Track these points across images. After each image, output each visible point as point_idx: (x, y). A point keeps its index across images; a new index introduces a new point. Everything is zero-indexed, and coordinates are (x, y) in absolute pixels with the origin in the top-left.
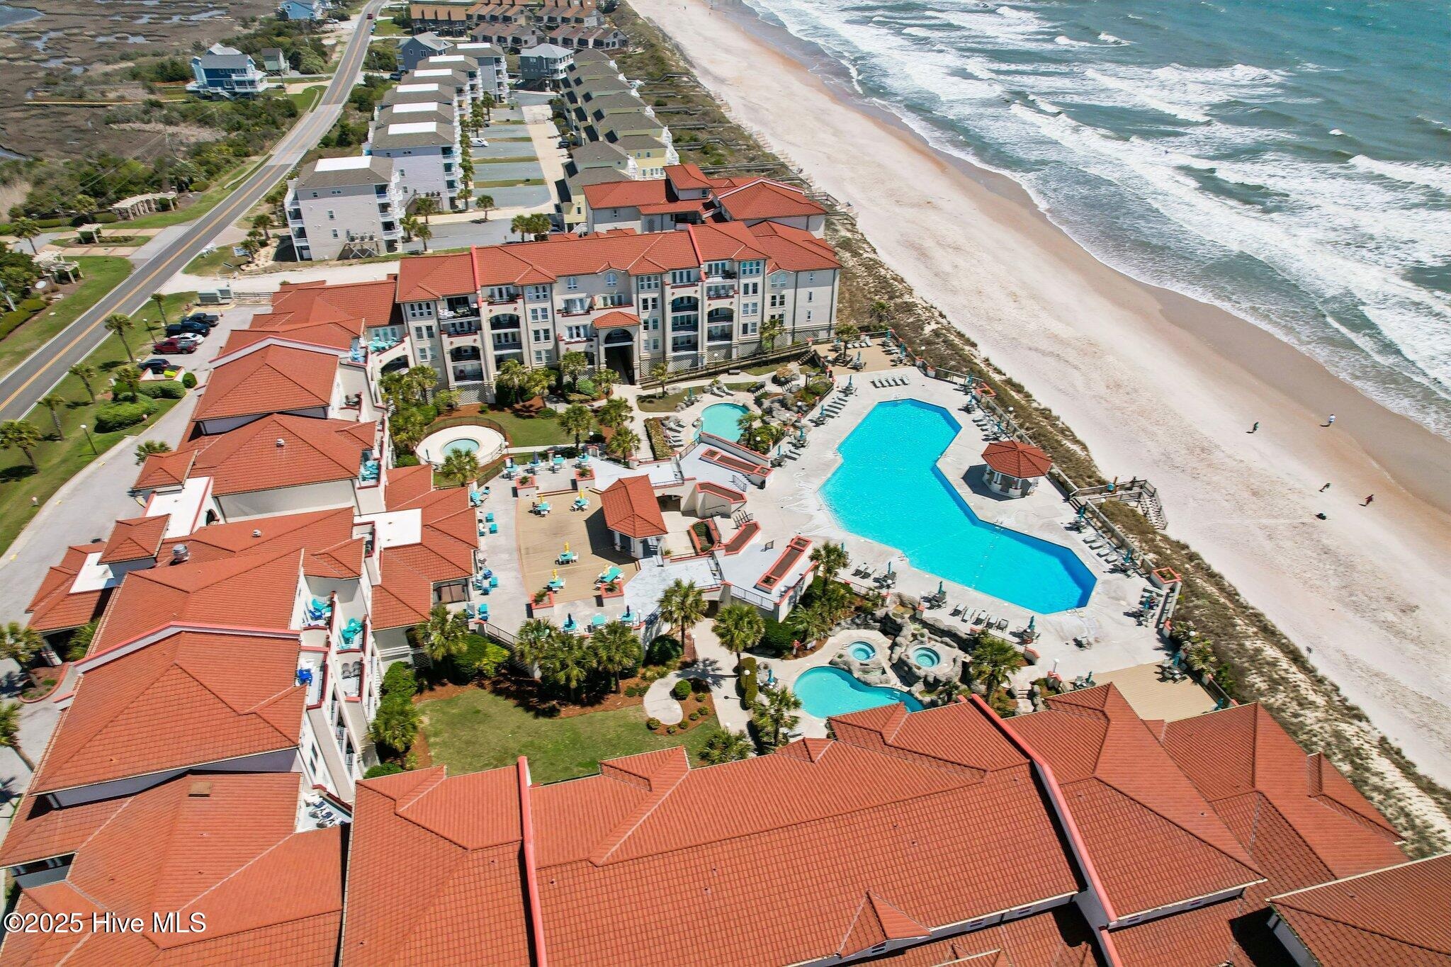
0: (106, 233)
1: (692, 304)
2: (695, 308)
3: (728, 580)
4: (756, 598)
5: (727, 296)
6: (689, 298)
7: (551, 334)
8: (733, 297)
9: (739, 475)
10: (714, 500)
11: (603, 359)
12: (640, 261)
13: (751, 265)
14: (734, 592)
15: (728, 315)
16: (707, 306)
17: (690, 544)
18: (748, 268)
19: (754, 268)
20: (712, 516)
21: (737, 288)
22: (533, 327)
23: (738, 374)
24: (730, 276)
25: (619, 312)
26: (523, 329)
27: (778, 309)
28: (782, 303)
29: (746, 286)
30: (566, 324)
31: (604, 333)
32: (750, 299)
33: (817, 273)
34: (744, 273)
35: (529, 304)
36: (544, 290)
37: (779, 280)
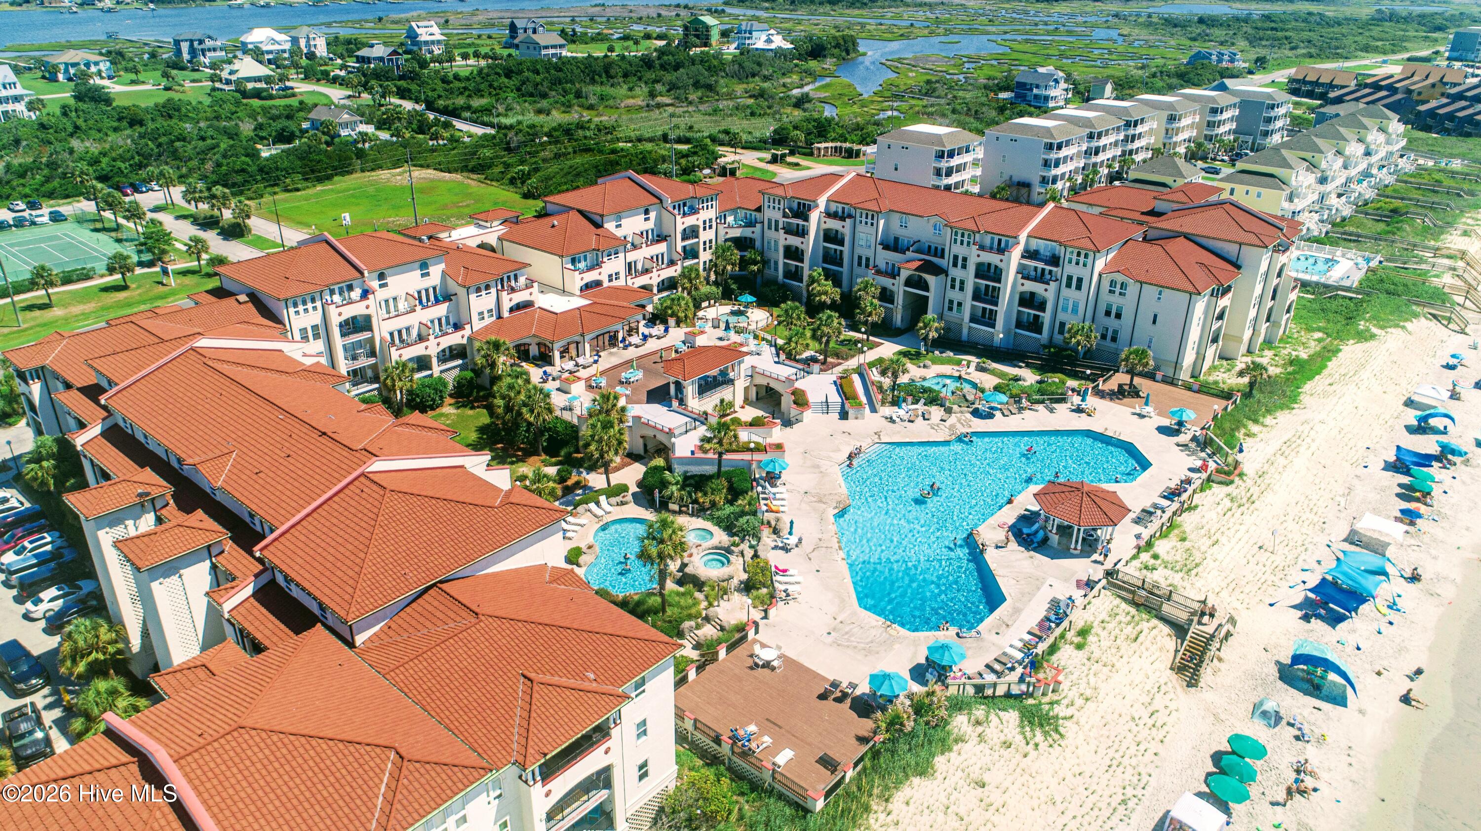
0: (789, 159)
1: (998, 275)
2: (999, 280)
6: (997, 266)
7: (871, 263)
8: (1048, 283)
11: (901, 302)
12: (968, 218)
13: (1079, 254)
15: (1041, 304)
16: (1014, 283)
18: (1074, 258)
19: (1082, 259)
21: (1059, 277)
22: (858, 251)
23: (1020, 367)
24: (1054, 260)
25: (930, 261)
26: (846, 249)
27: (1112, 322)
28: (1118, 316)
29: (1070, 278)
30: (884, 258)
31: (905, 274)
32: (1070, 294)
33: (1166, 292)
34: (1070, 262)
35: (860, 228)
36: (873, 219)
37: (1118, 286)
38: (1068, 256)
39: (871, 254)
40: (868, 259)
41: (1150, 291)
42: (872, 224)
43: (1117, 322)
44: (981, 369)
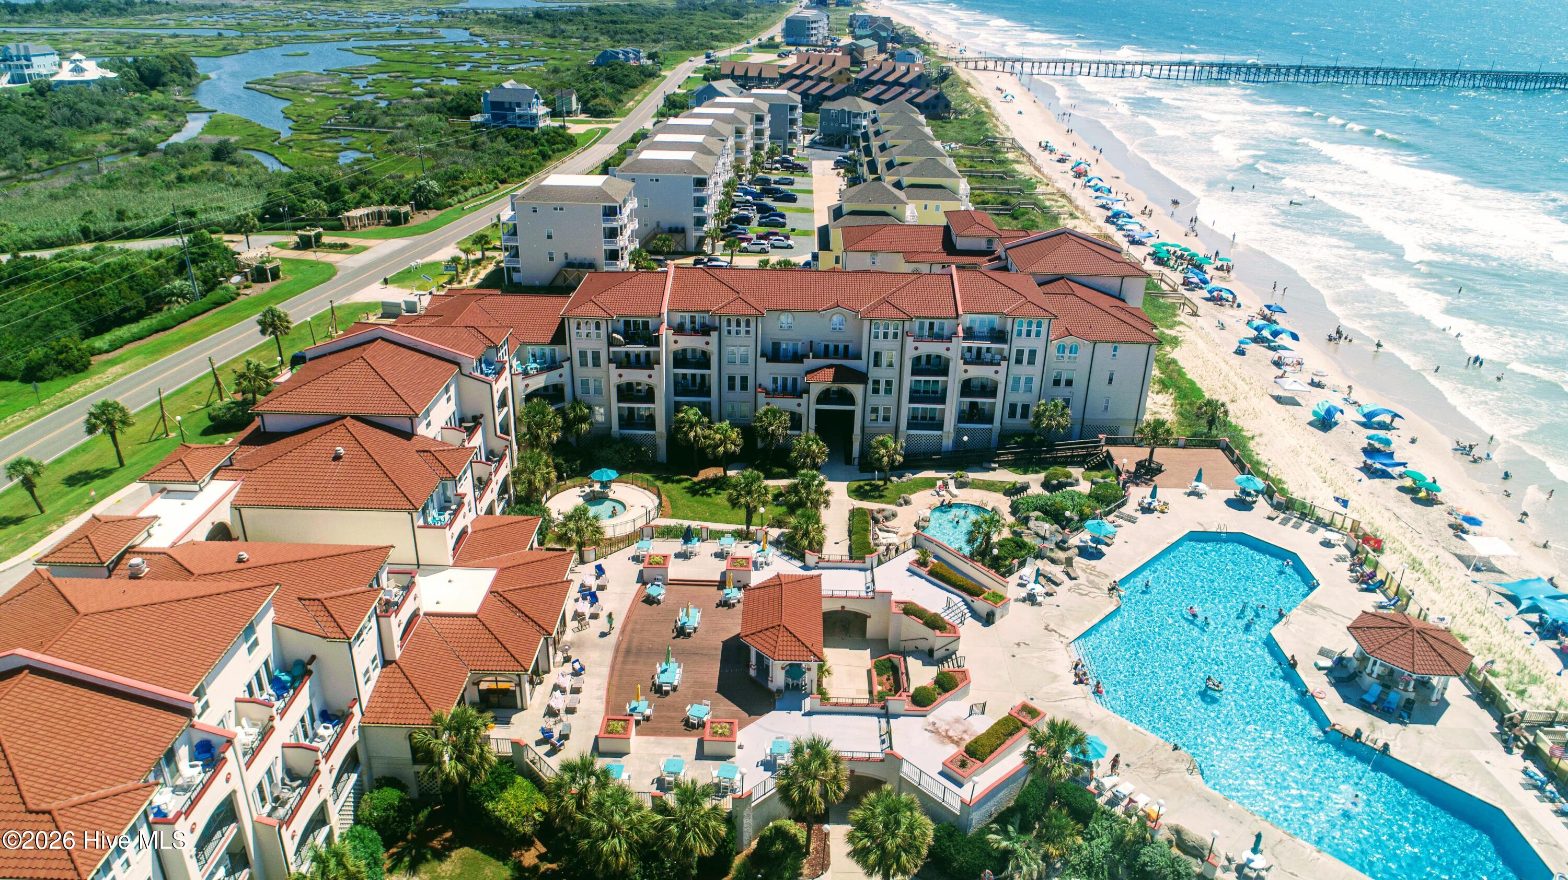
0: (326, 239)
1: (939, 366)
2: (945, 372)
3: (898, 749)
4: (936, 787)
5: (991, 363)
6: (939, 357)
7: (750, 382)
8: (999, 364)
9: (956, 599)
10: (914, 628)
11: (812, 424)
12: (880, 303)
13: (1030, 324)
14: (907, 772)
15: (989, 390)
16: (959, 372)
17: (866, 687)
18: (1025, 329)
19: (1034, 329)
20: (904, 654)
21: (1006, 353)
22: (728, 370)
23: (994, 469)
24: (999, 336)
25: (841, 366)
26: (713, 372)
27: (1063, 390)
28: (1069, 383)
29: (1020, 353)
30: (768, 372)
31: (816, 390)
32: (1024, 370)
33: (1122, 348)
34: (1019, 334)
35: (726, 339)
36: (748, 325)
37: (1067, 351)
38: (1016, 328)
39: (748, 371)
40: (744, 379)
41: (1104, 350)
42: (748, 332)
43: (1068, 389)
44: (961, 485)
